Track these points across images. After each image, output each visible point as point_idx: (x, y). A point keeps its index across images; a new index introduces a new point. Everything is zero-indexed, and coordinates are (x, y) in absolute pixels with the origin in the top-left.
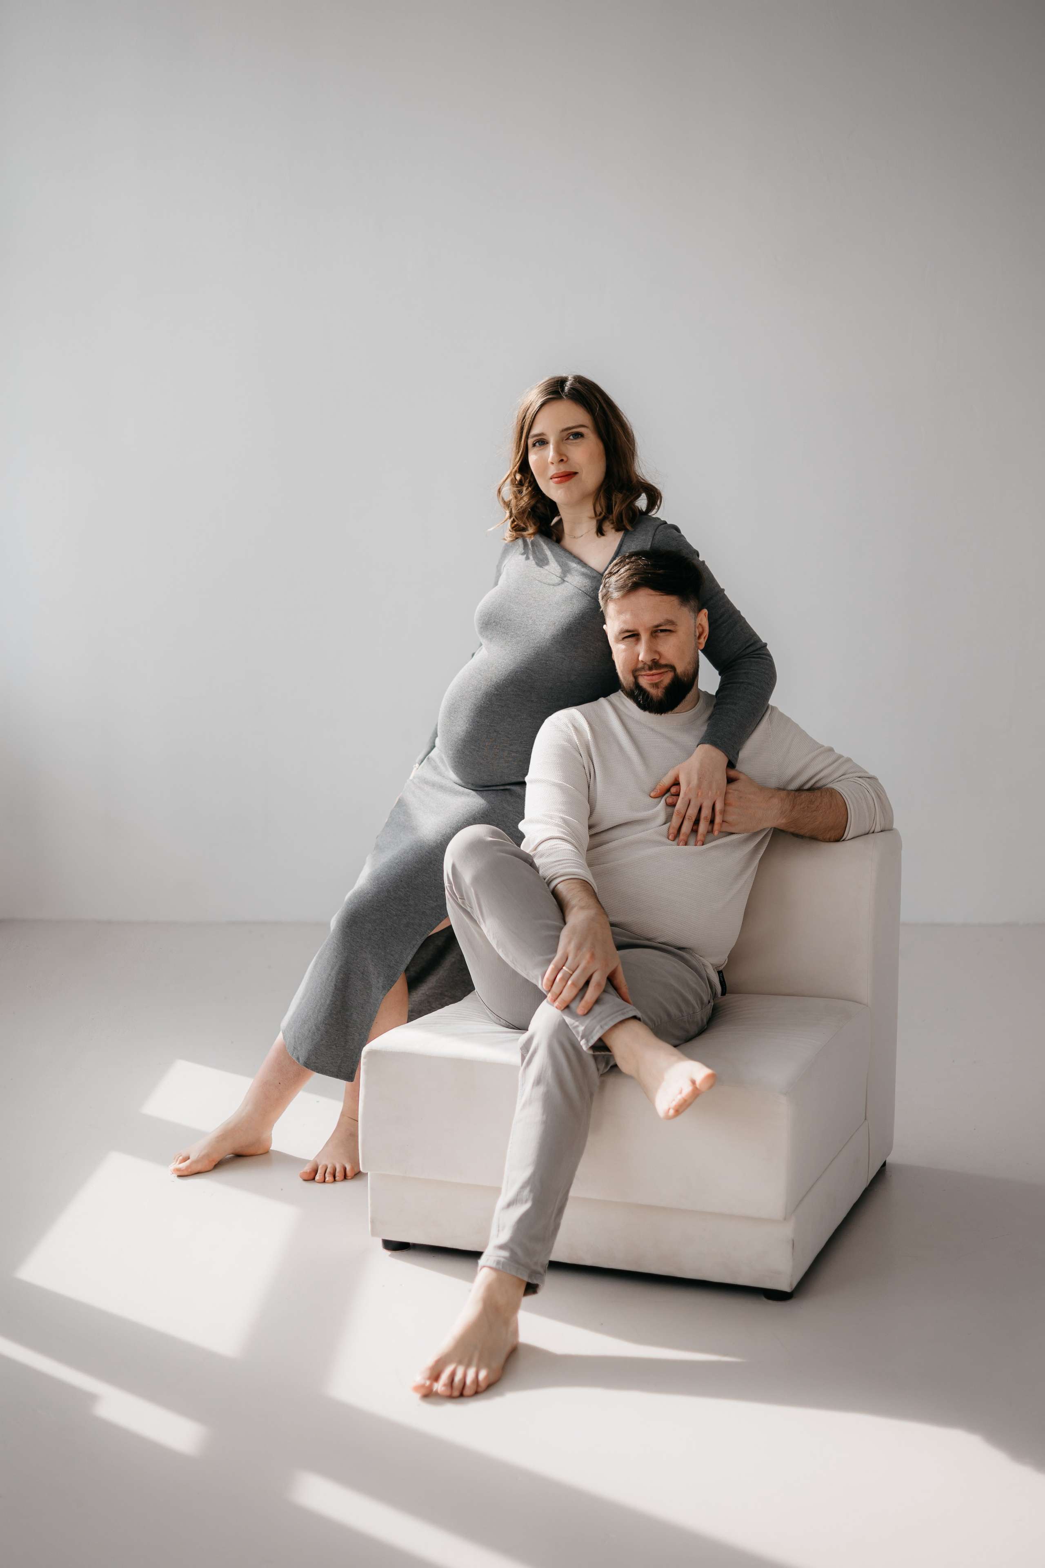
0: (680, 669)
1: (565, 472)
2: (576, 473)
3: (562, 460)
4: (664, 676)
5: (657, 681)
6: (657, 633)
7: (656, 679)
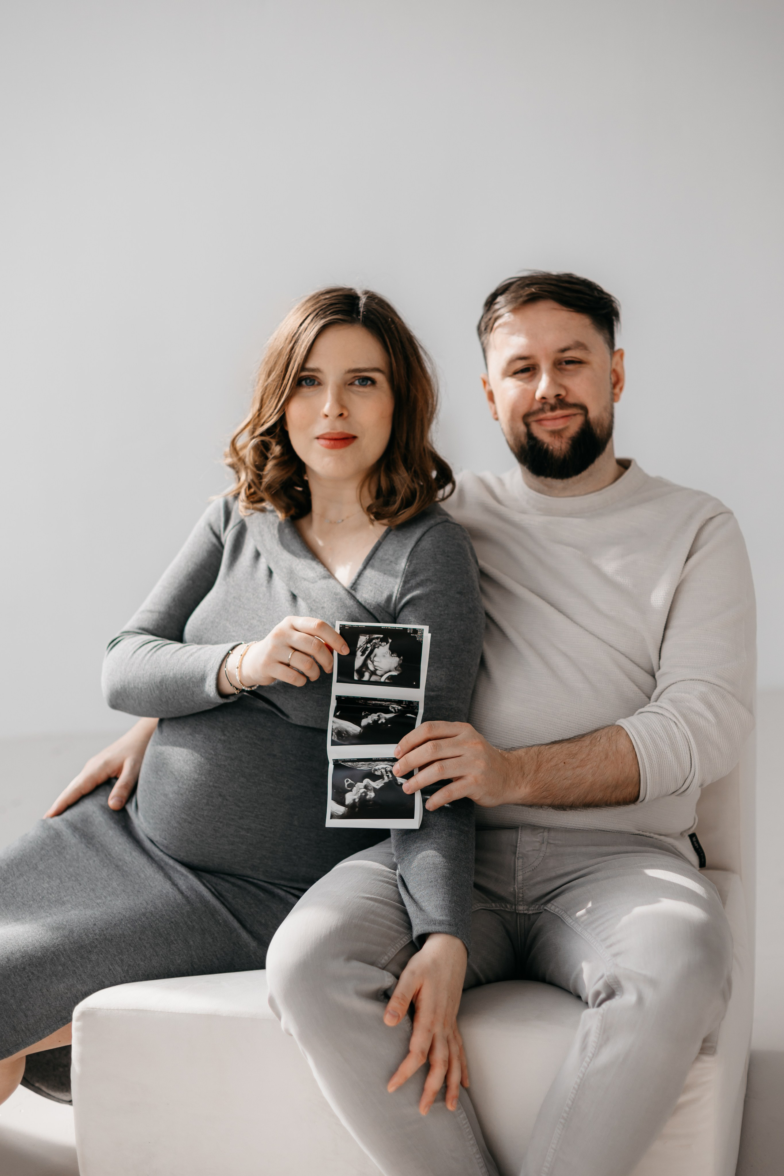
1: (340, 433)
3: (341, 415)
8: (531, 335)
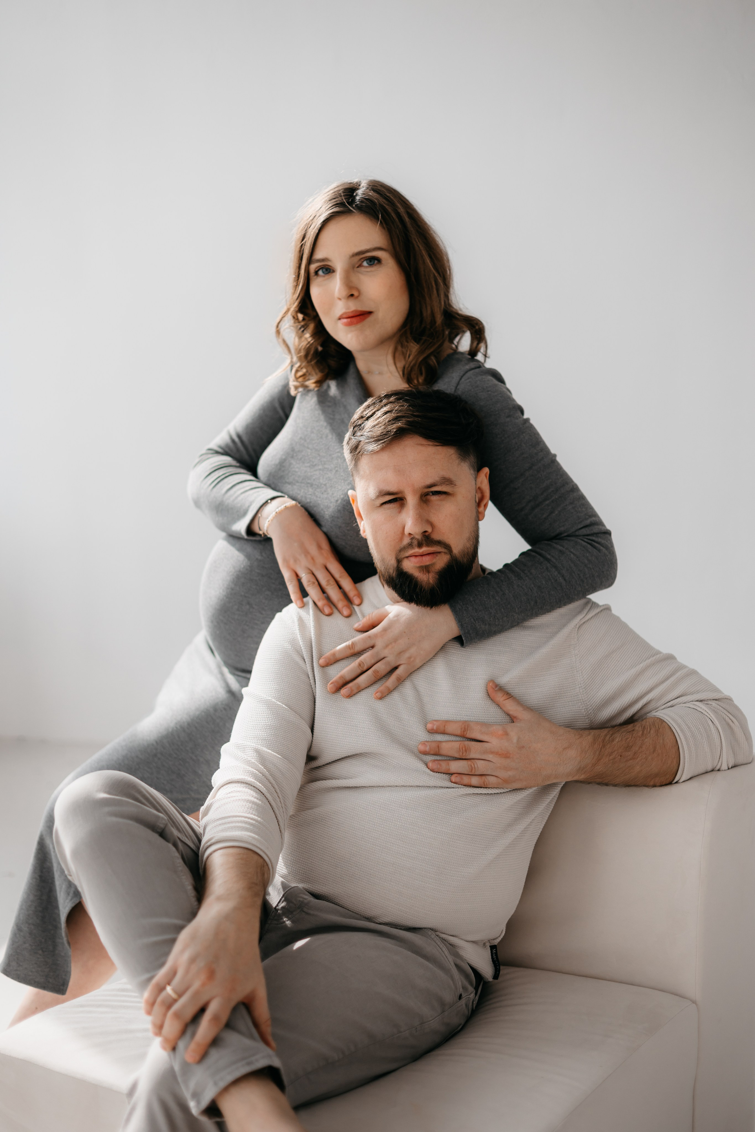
0: (457, 549)
1: (355, 311)
2: (370, 313)
3: (352, 295)
4: (438, 558)
5: (428, 563)
6: (428, 497)
7: (427, 561)
8: (399, 471)
